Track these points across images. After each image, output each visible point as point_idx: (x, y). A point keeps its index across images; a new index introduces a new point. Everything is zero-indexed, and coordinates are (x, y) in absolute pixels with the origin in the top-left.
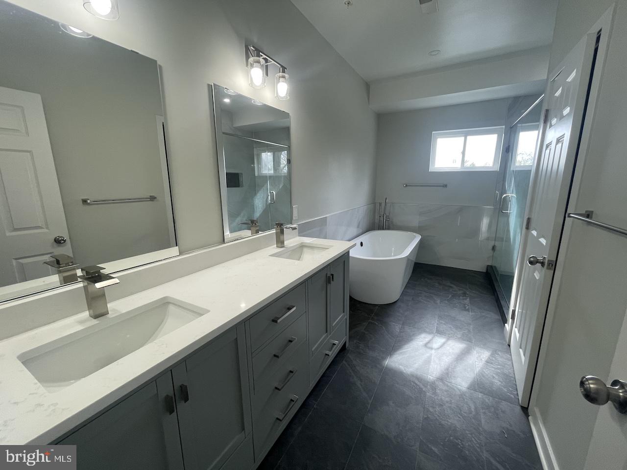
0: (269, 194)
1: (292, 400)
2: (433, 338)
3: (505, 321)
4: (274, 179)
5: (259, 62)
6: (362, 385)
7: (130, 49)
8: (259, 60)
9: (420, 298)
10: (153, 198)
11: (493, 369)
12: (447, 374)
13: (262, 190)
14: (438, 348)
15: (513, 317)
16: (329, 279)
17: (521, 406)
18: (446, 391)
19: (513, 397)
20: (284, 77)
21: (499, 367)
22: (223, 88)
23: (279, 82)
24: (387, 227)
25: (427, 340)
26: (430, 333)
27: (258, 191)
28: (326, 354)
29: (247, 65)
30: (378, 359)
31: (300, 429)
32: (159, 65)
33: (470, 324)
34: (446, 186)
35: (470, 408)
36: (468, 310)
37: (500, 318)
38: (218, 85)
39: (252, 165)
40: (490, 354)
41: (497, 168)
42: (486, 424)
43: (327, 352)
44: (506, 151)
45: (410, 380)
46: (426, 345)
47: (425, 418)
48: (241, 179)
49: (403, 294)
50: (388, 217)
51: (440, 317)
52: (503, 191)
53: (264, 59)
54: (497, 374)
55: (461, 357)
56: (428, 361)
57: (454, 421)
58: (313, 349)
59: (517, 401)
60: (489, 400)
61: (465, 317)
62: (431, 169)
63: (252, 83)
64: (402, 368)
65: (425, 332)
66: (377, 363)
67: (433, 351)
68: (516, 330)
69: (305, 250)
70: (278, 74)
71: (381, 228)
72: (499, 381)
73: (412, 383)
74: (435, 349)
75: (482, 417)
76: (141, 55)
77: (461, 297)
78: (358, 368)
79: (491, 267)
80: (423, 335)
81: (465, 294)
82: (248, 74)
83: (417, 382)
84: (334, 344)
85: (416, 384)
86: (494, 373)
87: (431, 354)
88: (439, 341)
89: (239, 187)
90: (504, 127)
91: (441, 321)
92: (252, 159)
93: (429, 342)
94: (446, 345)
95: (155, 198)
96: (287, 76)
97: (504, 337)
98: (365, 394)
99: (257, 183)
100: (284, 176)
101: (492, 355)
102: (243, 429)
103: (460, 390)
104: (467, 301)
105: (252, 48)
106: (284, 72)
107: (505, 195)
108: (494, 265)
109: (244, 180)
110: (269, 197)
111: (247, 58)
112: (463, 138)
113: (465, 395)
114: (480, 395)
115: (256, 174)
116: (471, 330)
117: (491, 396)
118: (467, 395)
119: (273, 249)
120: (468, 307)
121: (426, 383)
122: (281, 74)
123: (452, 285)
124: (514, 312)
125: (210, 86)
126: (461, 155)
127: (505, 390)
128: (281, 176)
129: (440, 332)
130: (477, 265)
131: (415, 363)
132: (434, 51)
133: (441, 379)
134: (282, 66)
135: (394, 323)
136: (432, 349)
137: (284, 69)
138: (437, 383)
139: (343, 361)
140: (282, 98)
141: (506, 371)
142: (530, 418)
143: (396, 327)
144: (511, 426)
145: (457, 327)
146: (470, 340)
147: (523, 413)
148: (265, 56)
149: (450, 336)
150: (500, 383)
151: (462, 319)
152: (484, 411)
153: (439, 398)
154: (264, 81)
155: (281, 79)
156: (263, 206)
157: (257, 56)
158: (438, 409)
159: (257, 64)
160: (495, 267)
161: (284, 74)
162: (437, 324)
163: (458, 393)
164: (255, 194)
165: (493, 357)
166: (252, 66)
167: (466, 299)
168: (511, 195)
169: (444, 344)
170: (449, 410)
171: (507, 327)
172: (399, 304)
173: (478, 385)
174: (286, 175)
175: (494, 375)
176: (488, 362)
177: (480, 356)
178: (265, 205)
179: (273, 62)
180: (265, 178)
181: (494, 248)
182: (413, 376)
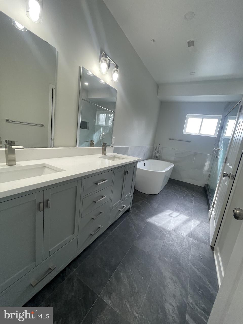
0: (101, 134)
1: (99, 228)
2: (173, 212)
3: (209, 208)
4: (105, 127)
5: (106, 60)
6: (135, 228)
7: (44, 40)
8: (106, 59)
9: (170, 194)
10: (42, 125)
11: (200, 229)
12: (178, 229)
13: (98, 131)
14: (175, 217)
15: (213, 206)
16: (126, 173)
17: (211, 246)
18: (176, 236)
19: (208, 242)
20: (117, 71)
21: (203, 228)
22: (87, 70)
23: (114, 72)
24: (158, 159)
25: (170, 213)
26: (172, 210)
27: (96, 132)
28: (119, 210)
29: (100, 62)
30: (145, 218)
31: (101, 243)
32: (57, 51)
33: (193, 209)
34: (190, 142)
35: (186, 244)
36: (193, 203)
37: (208, 208)
38: (84, 68)
39: (95, 121)
40: (200, 222)
41: (216, 136)
42: (193, 251)
43: (120, 210)
44: (221, 128)
45: (159, 229)
46: (169, 215)
47: (164, 246)
48: (88, 125)
49: (161, 191)
50: (159, 153)
51: (178, 204)
52: (218, 147)
53: (109, 59)
54: (201, 231)
55: (185, 222)
56: (169, 222)
57: (178, 248)
58: (113, 206)
59: (209, 244)
60: (195, 242)
61: (190, 205)
62: (183, 133)
63: (100, 71)
64: (156, 223)
65: (170, 209)
66: (143, 220)
67: (172, 218)
68: (214, 212)
69: (116, 159)
70: (114, 69)
71: (155, 159)
72: (202, 234)
73: (160, 230)
74: (174, 217)
75: (191, 248)
76: (49, 44)
77: (190, 197)
78: (134, 221)
79: (207, 185)
80: (169, 210)
81: (192, 195)
82: (99, 65)
83: (162, 230)
84: (124, 207)
85: (162, 231)
86: (200, 231)
87: (171, 220)
88: (176, 214)
89: (86, 129)
90: (222, 116)
91: (178, 206)
92: (95, 116)
93: (171, 214)
94: (179, 216)
95: (44, 125)
96: (118, 70)
97: (208, 216)
98: (136, 232)
99: (96, 128)
100: (110, 127)
101: (200, 223)
102: (74, 233)
103: (182, 236)
104: (193, 199)
105: (103, 52)
106: (117, 68)
107: (218, 149)
108: (208, 184)
109: (89, 126)
110: (101, 136)
111: (100, 57)
112: (201, 119)
113: (184, 238)
114: (192, 239)
115: (96, 124)
116: (193, 211)
117: (197, 240)
118: (186, 238)
119: (100, 155)
120: (193, 201)
121: (166, 231)
122: (116, 69)
123: (187, 191)
124: (214, 203)
125: (80, 68)
126: (200, 127)
127: (204, 238)
128: (109, 127)
129: (177, 210)
130: (201, 183)
131: (163, 222)
132: (193, 72)
133: (174, 230)
134: (117, 65)
135: (155, 203)
136: (172, 217)
137: (117, 67)
138: (172, 231)
139: (127, 216)
140: (115, 81)
141: (206, 231)
142: (214, 251)
143: (155, 205)
144: (204, 253)
145: (186, 209)
146: (191, 216)
147: (211, 249)
148: (109, 58)
149: (182, 212)
150: (202, 235)
151: (189, 206)
152: (192, 246)
153: (172, 238)
154: (107, 71)
155: (116, 72)
156: (97, 140)
157: (105, 57)
158: (170, 242)
159: (105, 61)
160: (209, 185)
161: (117, 69)
162: (176, 207)
163: (182, 237)
164: (94, 133)
165: (201, 224)
166: (102, 62)
167: (192, 198)
168: (221, 149)
169: (178, 215)
170: (176, 244)
171: (210, 211)
172: (159, 195)
173: (192, 235)
174: (111, 126)
175: (200, 232)
176: (198, 226)
177: (195, 223)
178: (98, 140)
179: (113, 62)
180: (100, 127)
181: (209, 176)
182: (160, 227)
